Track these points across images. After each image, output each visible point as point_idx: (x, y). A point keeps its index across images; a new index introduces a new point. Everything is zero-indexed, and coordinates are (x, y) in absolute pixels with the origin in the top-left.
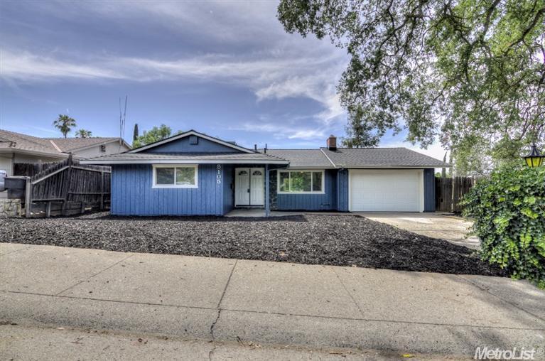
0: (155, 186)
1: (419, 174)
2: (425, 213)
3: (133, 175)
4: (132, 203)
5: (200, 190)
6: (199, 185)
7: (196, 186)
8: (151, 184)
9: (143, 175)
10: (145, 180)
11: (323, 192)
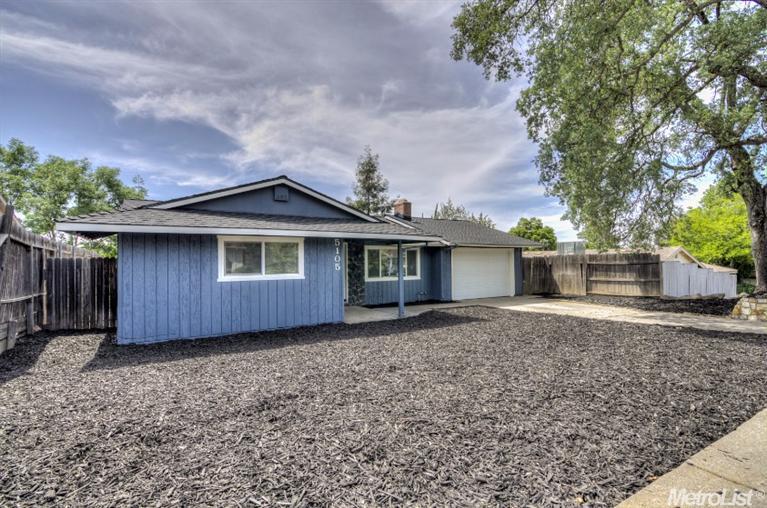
0: (223, 277)
1: (509, 253)
2: (517, 297)
3: (174, 255)
4: (173, 313)
5: (307, 283)
6: (306, 274)
7: (300, 275)
8: (214, 274)
9: (196, 256)
10: (202, 268)
11: (418, 277)
